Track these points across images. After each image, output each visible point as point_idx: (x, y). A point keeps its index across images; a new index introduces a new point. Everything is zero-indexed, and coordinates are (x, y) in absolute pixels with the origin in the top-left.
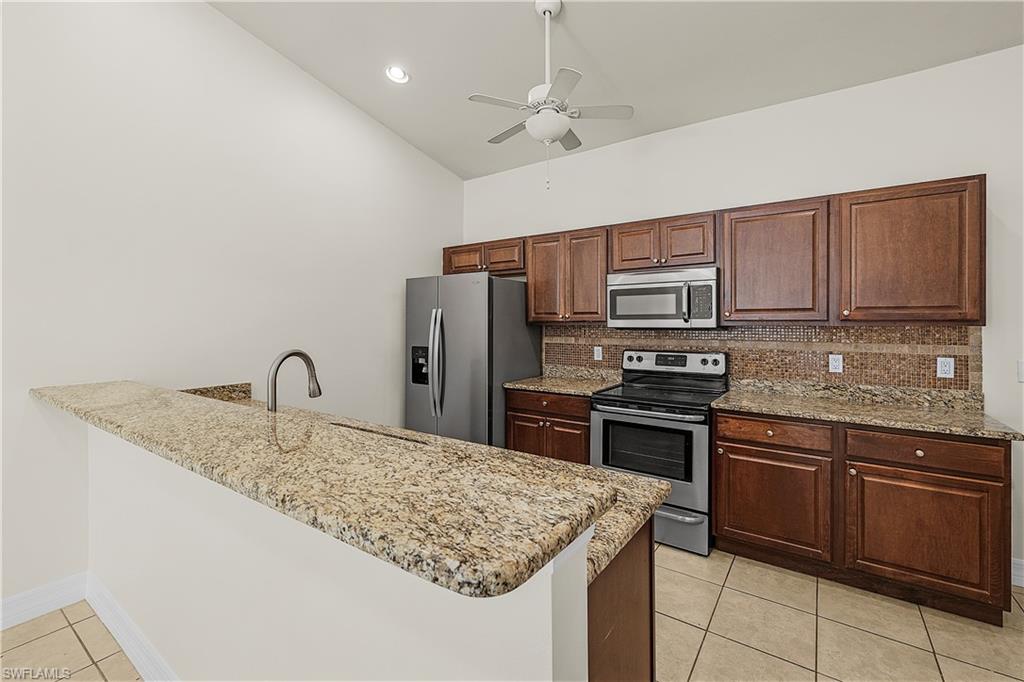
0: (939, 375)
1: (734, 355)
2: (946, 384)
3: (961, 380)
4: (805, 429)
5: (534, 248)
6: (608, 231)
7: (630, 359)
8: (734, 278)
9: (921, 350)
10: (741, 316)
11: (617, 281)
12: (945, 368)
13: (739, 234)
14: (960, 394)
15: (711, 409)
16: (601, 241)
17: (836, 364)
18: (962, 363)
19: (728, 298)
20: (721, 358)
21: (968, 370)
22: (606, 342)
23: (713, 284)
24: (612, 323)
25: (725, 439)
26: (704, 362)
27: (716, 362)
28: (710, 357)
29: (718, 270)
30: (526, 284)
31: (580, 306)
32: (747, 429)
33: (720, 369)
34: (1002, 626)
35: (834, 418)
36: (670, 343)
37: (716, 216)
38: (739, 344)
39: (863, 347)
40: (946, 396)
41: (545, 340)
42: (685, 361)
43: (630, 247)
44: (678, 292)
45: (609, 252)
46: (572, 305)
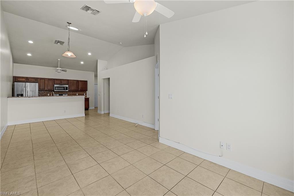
5: (40, 80)
6: (54, 79)
7: (55, 95)
8: (70, 86)
10: (70, 90)
13: (70, 82)
19: (69, 88)
20: (67, 94)
21: (86, 94)
26: (65, 95)
36: (61, 93)
42: (62, 95)
43: (57, 82)
44: (64, 87)
45: (54, 82)
46: (48, 88)
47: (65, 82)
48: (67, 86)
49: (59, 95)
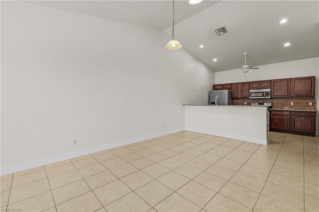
0: (310, 105)
1: (273, 103)
2: (311, 106)
3: (313, 106)
4: (286, 112)
5: (234, 85)
6: (250, 83)
7: (253, 104)
8: (274, 90)
9: (307, 101)
10: (274, 96)
11: (251, 91)
12: (310, 104)
13: (275, 84)
14: (313, 108)
15: (270, 110)
16: (248, 84)
17: (292, 104)
18: (313, 103)
19: (272, 94)
20: (271, 103)
21: (314, 104)
22: (247, 101)
23: (270, 91)
24: (250, 98)
25: (272, 114)
26: (268, 104)
27: (270, 104)
28: (269, 103)
29: (271, 89)
30: (232, 92)
31: (243, 95)
32: (276, 113)
33: (271, 105)
34: (315, 137)
35: (290, 110)
36: (260, 101)
37: (271, 81)
38: (275, 101)
39: (297, 101)
40: (311, 108)
41: (234, 101)
42: (263, 104)
43: (254, 85)
44: (263, 93)
45: (250, 86)
46: (242, 95)
47: (266, 84)
48: (269, 90)
49: (259, 104)
